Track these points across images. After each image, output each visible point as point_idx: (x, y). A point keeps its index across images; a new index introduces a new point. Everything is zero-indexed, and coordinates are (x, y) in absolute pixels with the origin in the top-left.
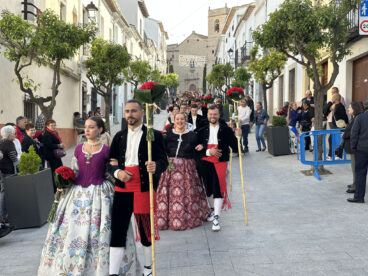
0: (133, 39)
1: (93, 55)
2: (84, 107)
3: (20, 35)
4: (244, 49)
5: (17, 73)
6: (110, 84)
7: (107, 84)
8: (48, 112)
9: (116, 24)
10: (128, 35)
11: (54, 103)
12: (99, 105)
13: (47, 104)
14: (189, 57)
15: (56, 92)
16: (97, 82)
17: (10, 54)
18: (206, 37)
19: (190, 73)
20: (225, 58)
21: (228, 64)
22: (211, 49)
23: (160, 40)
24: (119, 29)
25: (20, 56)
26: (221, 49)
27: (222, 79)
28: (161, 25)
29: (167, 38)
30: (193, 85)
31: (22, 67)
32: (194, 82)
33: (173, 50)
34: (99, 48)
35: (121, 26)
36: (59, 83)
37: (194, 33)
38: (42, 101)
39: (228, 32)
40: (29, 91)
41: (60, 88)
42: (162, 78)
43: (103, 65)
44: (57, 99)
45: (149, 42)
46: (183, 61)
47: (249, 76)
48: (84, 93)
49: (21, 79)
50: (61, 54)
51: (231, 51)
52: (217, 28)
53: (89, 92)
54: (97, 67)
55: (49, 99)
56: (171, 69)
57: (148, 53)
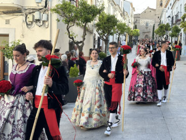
0: (117, 12)
1: (100, 20)
2: (94, 46)
3: (70, 12)
4: (177, 16)
5: (68, 29)
6: (108, 35)
7: (106, 35)
8: (81, 48)
9: (110, 5)
10: (115, 10)
11: (83, 44)
12: (101, 45)
13: (80, 45)
14: (146, 21)
15: (84, 39)
16: (101, 34)
17: (65, 21)
18: (155, 10)
19: (145, 29)
20: (165, 21)
21: (168, 24)
22: (157, 16)
23: (131, 12)
24: (111, 7)
25: (69, 22)
26: (163, 16)
27: (164, 32)
28: (131, 4)
29: (134, 11)
30: (147, 35)
31: (70, 27)
32: (147, 34)
33: (137, 17)
34: (103, 17)
35: (112, 5)
36: (86, 34)
37: (148, 8)
38: (78, 43)
39: (168, 7)
40: (72, 38)
41: (86, 37)
42: (132, 31)
43: (105, 25)
44: (84, 42)
45: (125, 13)
46: (142, 22)
47: (180, 30)
48: (94, 39)
49: (69, 33)
50: (87, 20)
51: (169, 17)
52: (161, 5)
53: (97, 39)
54: (101, 27)
55: (81, 42)
56: (135, 27)
57: (125, 19)
